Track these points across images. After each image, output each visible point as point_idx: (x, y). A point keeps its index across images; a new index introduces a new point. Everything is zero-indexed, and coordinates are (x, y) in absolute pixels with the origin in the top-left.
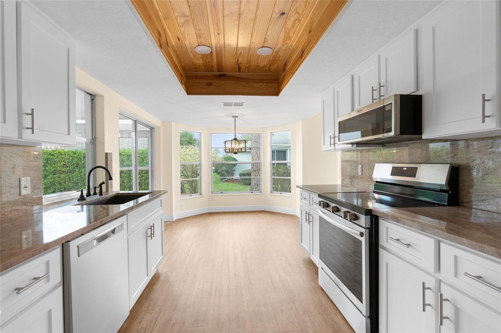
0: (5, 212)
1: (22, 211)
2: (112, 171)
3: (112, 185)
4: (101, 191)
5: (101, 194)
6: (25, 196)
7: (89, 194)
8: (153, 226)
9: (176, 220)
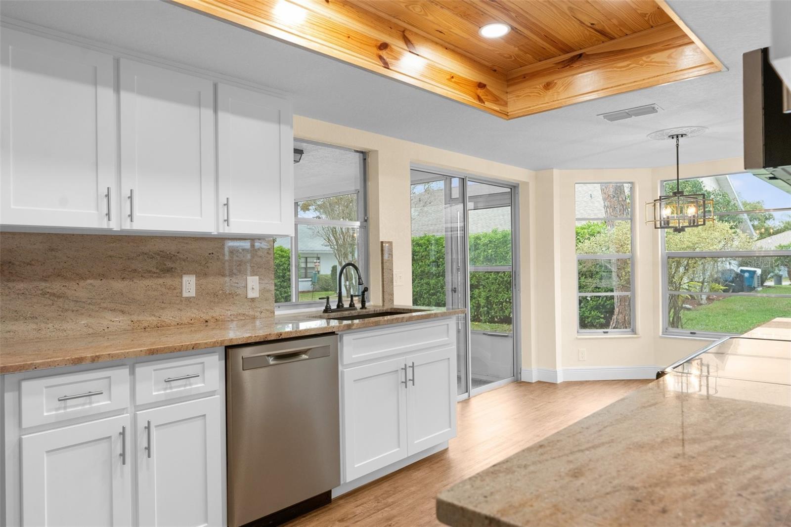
1: (249, 317)
2: (393, 271)
3: (392, 295)
4: (363, 302)
5: (363, 307)
6: (251, 299)
7: (341, 304)
8: (413, 367)
9: (564, 382)
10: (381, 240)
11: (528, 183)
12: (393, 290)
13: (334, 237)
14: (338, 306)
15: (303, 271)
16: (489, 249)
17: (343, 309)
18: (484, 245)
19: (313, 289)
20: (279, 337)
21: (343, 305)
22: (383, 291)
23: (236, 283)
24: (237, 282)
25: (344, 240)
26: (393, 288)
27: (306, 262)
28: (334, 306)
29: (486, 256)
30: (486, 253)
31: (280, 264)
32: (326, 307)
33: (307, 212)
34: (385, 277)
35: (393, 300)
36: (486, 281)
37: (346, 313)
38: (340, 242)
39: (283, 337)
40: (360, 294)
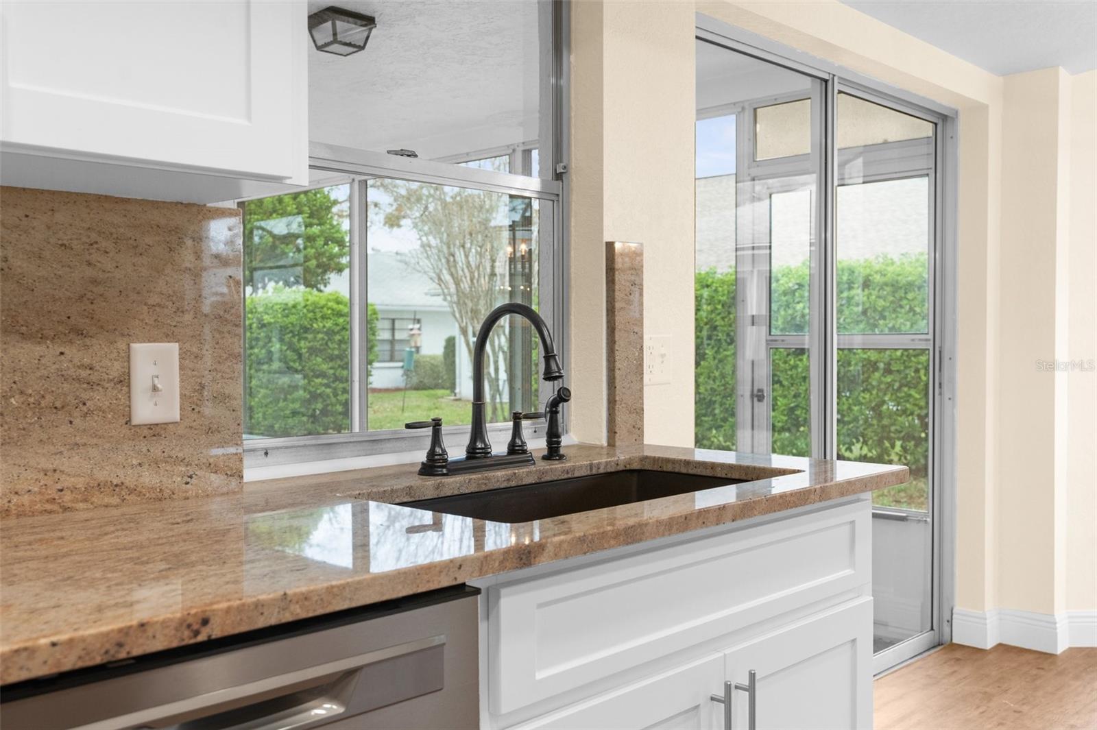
0: (61, 490)
1: (140, 494)
2: (642, 338)
3: (639, 412)
4: (553, 436)
5: (553, 451)
6: (150, 427)
7: (479, 445)
8: (751, 689)
9: (1071, 649)
10: (607, 238)
11: (987, 107)
12: (641, 398)
13: (452, 275)
14: (472, 452)
15: (387, 347)
16: (798, 303)
17: (488, 462)
18: (785, 293)
19: (406, 384)
20: (197, 633)
21: (487, 447)
22: (612, 402)
23: (82, 367)
24: (87, 361)
25: (472, 281)
26: (641, 390)
27: (393, 329)
28: (456, 450)
29: (789, 318)
30: (790, 312)
31: (333, 331)
32: (432, 454)
33: (395, 229)
34: (619, 355)
35: (641, 429)
36: (789, 373)
37: (499, 478)
38: (465, 285)
39: (216, 630)
40: (542, 409)
